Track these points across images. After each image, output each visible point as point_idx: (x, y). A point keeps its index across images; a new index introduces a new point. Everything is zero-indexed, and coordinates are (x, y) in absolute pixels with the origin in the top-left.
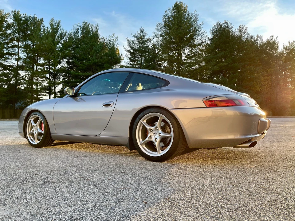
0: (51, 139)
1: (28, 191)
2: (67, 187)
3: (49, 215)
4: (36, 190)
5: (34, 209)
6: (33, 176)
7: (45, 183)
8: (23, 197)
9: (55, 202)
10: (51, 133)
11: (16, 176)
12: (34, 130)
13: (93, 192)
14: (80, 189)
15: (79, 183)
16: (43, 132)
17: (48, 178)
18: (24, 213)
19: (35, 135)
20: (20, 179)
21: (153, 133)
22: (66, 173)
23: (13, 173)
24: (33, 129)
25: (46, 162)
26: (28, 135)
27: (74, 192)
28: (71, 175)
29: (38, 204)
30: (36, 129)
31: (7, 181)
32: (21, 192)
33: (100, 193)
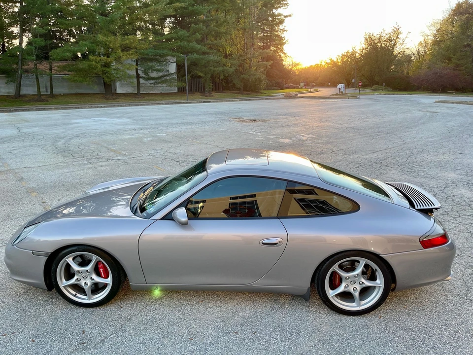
12: (82, 278)
19: (87, 287)
21: (350, 281)
24: (77, 277)
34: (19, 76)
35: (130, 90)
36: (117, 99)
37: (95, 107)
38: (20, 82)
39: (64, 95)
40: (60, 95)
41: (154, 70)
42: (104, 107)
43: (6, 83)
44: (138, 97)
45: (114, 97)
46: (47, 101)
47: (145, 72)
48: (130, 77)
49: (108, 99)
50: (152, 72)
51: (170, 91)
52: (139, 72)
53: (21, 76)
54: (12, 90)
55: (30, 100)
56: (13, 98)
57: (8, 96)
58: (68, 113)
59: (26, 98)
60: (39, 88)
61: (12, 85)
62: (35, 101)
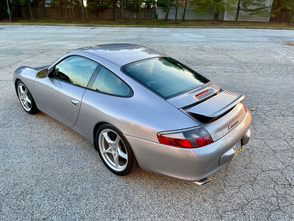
12: (24, 97)
16: (30, 103)
19: (26, 103)
21: (113, 147)
26: (21, 100)
34: (168, 8)
35: (233, 18)
36: (220, 24)
37: (195, 28)
38: (168, 12)
39: (191, 20)
40: (189, 20)
41: (251, 4)
42: (201, 28)
43: (162, 12)
44: (236, 23)
45: (218, 23)
46: (179, 24)
47: (244, 5)
48: (232, 9)
49: (214, 24)
50: (249, 5)
51: (263, 20)
52: (240, 5)
53: (169, 8)
54: (165, 17)
55: (170, 23)
56: (163, 21)
57: (161, 20)
58: (176, 30)
59: (170, 22)
60: (176, 16)
61: (165, 13)
62: (173, 23)
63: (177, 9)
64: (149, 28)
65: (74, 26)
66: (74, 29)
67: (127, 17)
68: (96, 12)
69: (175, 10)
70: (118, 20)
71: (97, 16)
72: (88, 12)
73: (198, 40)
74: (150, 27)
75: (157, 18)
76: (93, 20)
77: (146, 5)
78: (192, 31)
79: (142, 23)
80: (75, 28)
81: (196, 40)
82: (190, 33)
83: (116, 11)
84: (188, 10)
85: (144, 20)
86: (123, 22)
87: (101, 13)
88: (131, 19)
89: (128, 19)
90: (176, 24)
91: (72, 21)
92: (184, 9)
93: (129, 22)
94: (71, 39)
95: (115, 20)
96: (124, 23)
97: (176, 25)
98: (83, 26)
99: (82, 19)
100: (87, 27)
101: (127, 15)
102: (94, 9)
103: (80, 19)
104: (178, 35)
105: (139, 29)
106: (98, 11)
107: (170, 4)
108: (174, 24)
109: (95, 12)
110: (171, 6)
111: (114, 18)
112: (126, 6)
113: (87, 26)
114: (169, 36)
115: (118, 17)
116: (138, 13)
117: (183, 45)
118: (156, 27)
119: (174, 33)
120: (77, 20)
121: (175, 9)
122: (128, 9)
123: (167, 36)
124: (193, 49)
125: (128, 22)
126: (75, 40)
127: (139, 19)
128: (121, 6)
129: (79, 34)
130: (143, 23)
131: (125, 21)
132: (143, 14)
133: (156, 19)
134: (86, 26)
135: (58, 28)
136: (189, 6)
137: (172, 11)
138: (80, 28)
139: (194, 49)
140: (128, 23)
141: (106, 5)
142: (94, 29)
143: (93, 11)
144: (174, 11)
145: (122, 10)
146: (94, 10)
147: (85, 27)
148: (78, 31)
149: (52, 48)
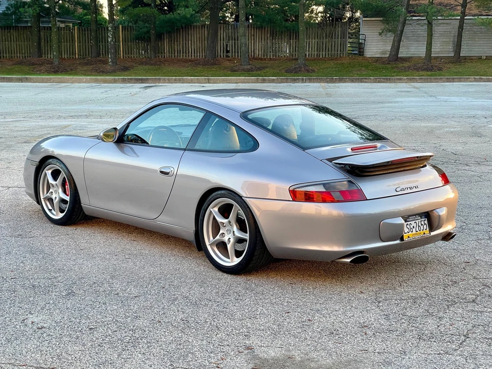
0: (82, 213)
1: (51, 302)
2: (91, 301)
3: (70, 324)
4: (59, 301)
5: (58, 318)
6: (56, 284)
7: (69, 294)
8: (47, 308)
9: (77, 314)
10: (82, 203)
11: (35, 283)
12: (54, 192)
13: (116, 308)
14: (104, 304)
15: (106, 297)
16: (68, 198)
17: (73, 288)
18: (49, 321)
19: (55, 202)
20: (41, 287)
21: (226, 229)
22: (95, 282)
23: (31, 277)
24: (51, 190)
25: (71, 262)
26: (42, 200)
27: (98, 306)
28: (100, 287)
29: (61, 315)
30: (56, 192)
31: (26, 289)
32: (44, 303)
33: (122, 310)
34: (401, 20)
38: (402, 32)
39: (489, 58)
40: (480, 58)
43: (380, 34)
53: (405, 20)
54: (389, 48)
55: (409, 67)
56: (383, 63)
57: (377, 60)
58: (417, 88)
59: (406, 64)
60: (429, 45)
61: (390, 37)
62: (417, 69)
63: (430, 24)
64: (330, 84)
65: (85, 82)
66: (90, 91)
67: (258, 53)
68: (153, 38)
69: (426, 27)
70: (227, 64)
71: (157, 50)
72: (125, 41)
73: (479, 112)
74: (332, 81)
75: (361, 52)
76: (142, 63)
77: (325, 12)
78: (470, 90)
79: (308, 71)
80: (92, 87)
81: (472, 113)
82: (465, 94)
83: (222, 34)
84: (474, 25)
85: (317, 59)
86: (244, 70)
87: (170, 41)
88: (271, 59)
89: (261, 59)
90: (431, 70)
91: (72, 70)
92: (457, 23)
93: (264, 68)
94: (90, 115)
95: (215, 64)
96: (248, 70)
97: (429, 73)
98: (115, 81)
99: (106, 62)
100: (129, 85)
101: (258, 45)
102: (145, 30)
103: (100, 61)
104: (417, 102)
105: (295, 87)
106: (160, 37)
107: (407, 9)
108: (422, 73)
109: (149, 40)
110: (410, 12)
111: (215, 56)
112: (256, 17)
113: (130, 81)
114: (387, 105)
115: (228, 52)
116: (297, 37)
117: (423, 125)
118: (352, 81)
119: (409, 97)
120: (87, 64)
121: (426, 22)
122: (261, 28)
123: (382, 103)
124: (447, 132)
125: (259, 69)
126: (101, 117)
127: (297, 59)
128: (237, 19)
129: (109, 103)
130: (313, 71)
131: (249, 67)
132: (314, 42)
133: (361, 58)
134: (124, 81)
135: (37, 87)
136: (476, 11)
137: (415, 29)
138: (105, 87)
139: (452, 132)
140: (259, 72)
141: (189, 16)
142: (152, 89)
143: (143, 38)
144: (423, 31)
145: (241, 31)
146: (148, 32)
147: (122, 85)
148: (104, 96)
149: (46, 132)
